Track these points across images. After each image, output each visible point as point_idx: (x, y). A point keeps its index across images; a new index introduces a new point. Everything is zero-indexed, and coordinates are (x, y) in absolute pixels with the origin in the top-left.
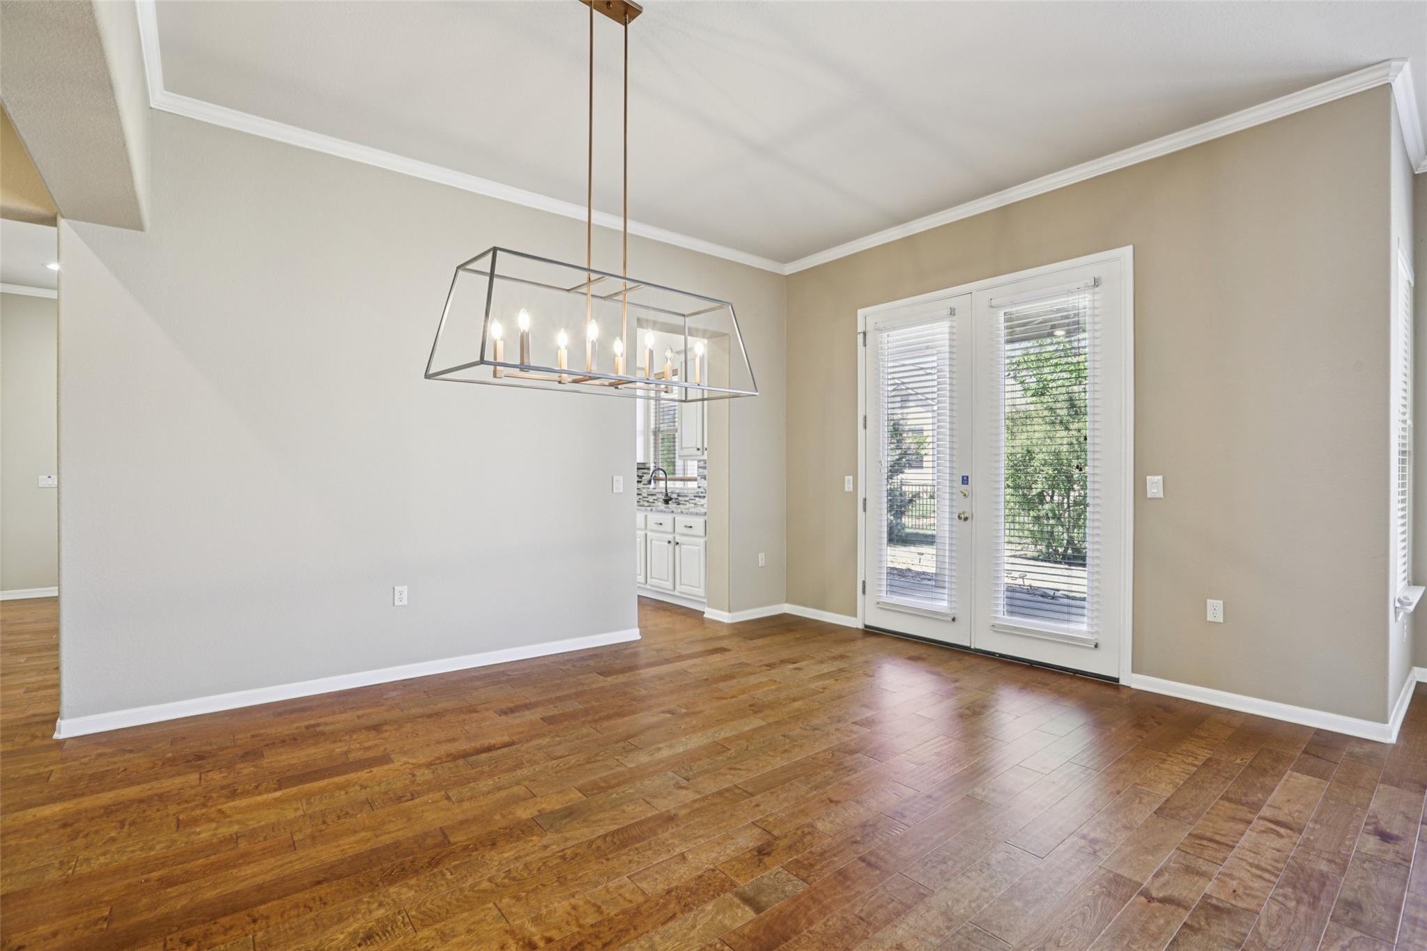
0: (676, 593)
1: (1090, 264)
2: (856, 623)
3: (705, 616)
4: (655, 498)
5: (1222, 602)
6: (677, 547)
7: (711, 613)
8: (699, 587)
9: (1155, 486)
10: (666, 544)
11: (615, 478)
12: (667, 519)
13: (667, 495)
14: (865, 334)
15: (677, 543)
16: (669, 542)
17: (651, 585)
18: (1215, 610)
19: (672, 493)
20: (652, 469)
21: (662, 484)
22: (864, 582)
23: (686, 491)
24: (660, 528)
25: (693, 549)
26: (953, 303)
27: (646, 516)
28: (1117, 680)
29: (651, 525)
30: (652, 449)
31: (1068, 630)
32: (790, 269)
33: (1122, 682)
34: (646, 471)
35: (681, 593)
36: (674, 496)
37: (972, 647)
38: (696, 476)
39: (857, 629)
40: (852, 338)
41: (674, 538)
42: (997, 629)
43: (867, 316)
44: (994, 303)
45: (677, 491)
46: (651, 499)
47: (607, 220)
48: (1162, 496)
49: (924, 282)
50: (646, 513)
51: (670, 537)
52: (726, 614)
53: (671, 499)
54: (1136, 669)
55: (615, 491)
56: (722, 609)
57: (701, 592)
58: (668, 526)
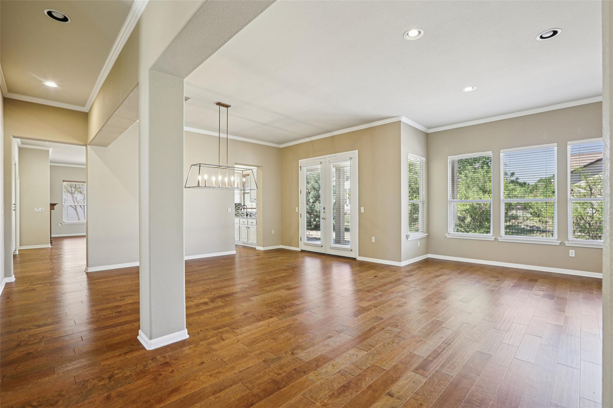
0: (249, 243)
1: (349, 154)
2: (299, 249)
3: (256, 249)
4: (243, 214)
5: (374, 237)
6: (249, 229)
7: (258, 248)
8: (255, 240)
9: (362, 209)
10: (245, 228)
11: (228, 208)
12: (246, 220)
13: (247, 213)
14: (301, 167)
15: (249, 228)
16: (246, 227)
17: (241, 241)
18: (373, 240)
19: (249, 213)
20: (242, 205)
21: (246, 210)
22: (301, 238)
23: (253, 212)
24: (244, 223)
25: (253, 229)
26: (321, 160)
27: (240, 220)
28: (356, 259)
29: (241, 222)
30: (242, 199)
31: (345, 247)
32: (282, 146)
33: (357, 259)
34: (240, 206)
35: (250, 243)
36: (249, 214)
37: (326, 253)
38: (256, 207)
39: (299, 251)
40: (298, 168)
41: (248, 226)
42: (331, 248)
43: (302, 162)
44: (330, 161)
45: (250, 212)
46: (242, 215)
47: (224, 136)
48: (364, 212)
49: (315, 154)
50: (240, 219)
51: (246, 226)
52: (262, 248)
53: (248, 215)
54: (359, 255)
55: (228, 212)
56: (261, 247)
57: (255, 242)
58: (246, 223)
